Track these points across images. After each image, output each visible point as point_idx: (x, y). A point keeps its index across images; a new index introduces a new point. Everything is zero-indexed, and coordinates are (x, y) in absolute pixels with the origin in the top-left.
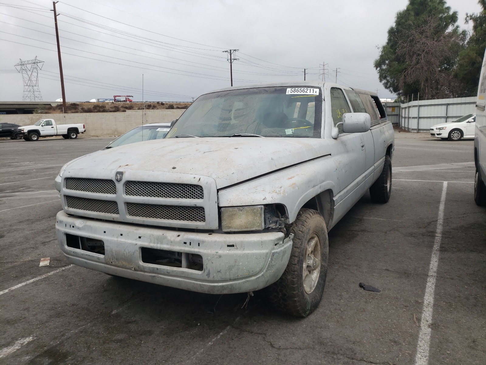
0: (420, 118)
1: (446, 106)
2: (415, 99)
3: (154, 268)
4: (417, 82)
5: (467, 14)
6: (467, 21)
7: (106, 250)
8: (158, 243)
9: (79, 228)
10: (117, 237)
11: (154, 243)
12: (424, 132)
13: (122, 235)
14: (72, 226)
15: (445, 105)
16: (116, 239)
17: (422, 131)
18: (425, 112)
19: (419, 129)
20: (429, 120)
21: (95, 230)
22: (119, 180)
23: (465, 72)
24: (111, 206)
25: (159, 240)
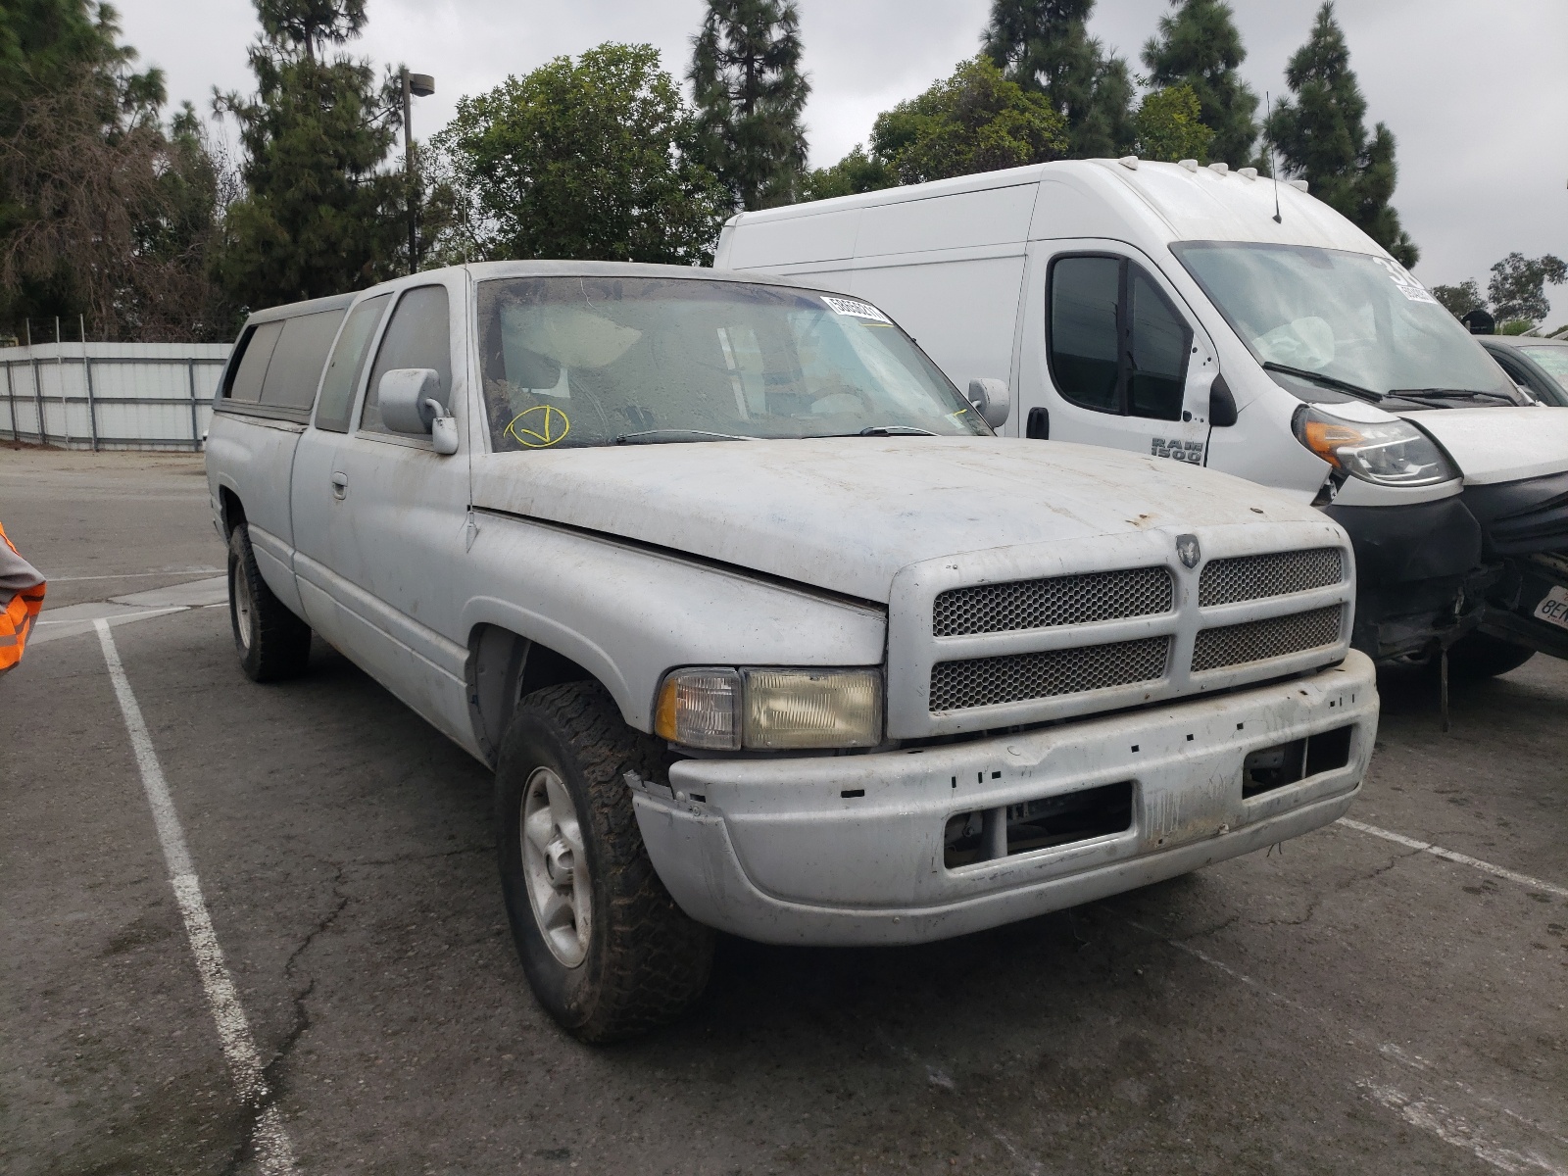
0: (96, 401)
1: (187, 368)
2: (71, 336)
3: (1271, 803)
4: (63, 277)
5: (216, 91)
6: (217, 111)
7: (1149, 806)
8: (1283, 727)
9: (1025, 773)
10: (1180, 751)
11: (1276, 729)
12: (120, 447)
13: (1190, 738)
14: (987, 777)
15: (184, 364)
16: (1180, 757)
17: (108, 447)
18: (111, 381)
19: (99, 439)
20: (131, 408)
21: (1100, 755)
22: (1190, 562)
23: (249, 268)
24: (1152, 652)
25: (1285, 715)
